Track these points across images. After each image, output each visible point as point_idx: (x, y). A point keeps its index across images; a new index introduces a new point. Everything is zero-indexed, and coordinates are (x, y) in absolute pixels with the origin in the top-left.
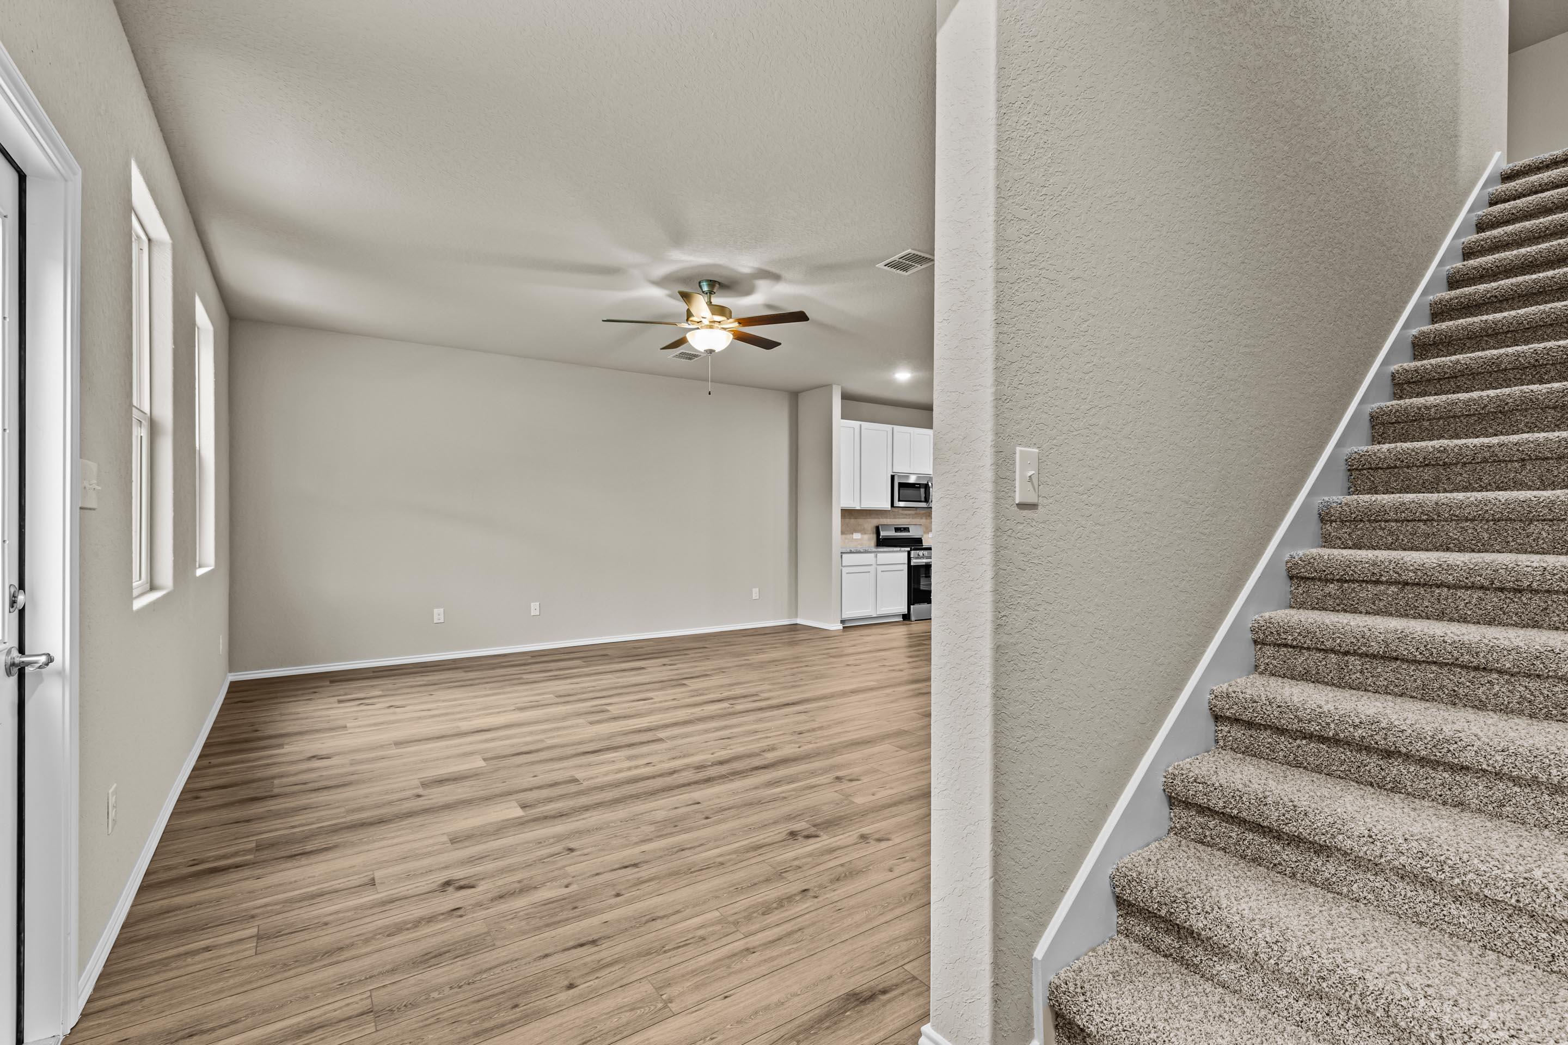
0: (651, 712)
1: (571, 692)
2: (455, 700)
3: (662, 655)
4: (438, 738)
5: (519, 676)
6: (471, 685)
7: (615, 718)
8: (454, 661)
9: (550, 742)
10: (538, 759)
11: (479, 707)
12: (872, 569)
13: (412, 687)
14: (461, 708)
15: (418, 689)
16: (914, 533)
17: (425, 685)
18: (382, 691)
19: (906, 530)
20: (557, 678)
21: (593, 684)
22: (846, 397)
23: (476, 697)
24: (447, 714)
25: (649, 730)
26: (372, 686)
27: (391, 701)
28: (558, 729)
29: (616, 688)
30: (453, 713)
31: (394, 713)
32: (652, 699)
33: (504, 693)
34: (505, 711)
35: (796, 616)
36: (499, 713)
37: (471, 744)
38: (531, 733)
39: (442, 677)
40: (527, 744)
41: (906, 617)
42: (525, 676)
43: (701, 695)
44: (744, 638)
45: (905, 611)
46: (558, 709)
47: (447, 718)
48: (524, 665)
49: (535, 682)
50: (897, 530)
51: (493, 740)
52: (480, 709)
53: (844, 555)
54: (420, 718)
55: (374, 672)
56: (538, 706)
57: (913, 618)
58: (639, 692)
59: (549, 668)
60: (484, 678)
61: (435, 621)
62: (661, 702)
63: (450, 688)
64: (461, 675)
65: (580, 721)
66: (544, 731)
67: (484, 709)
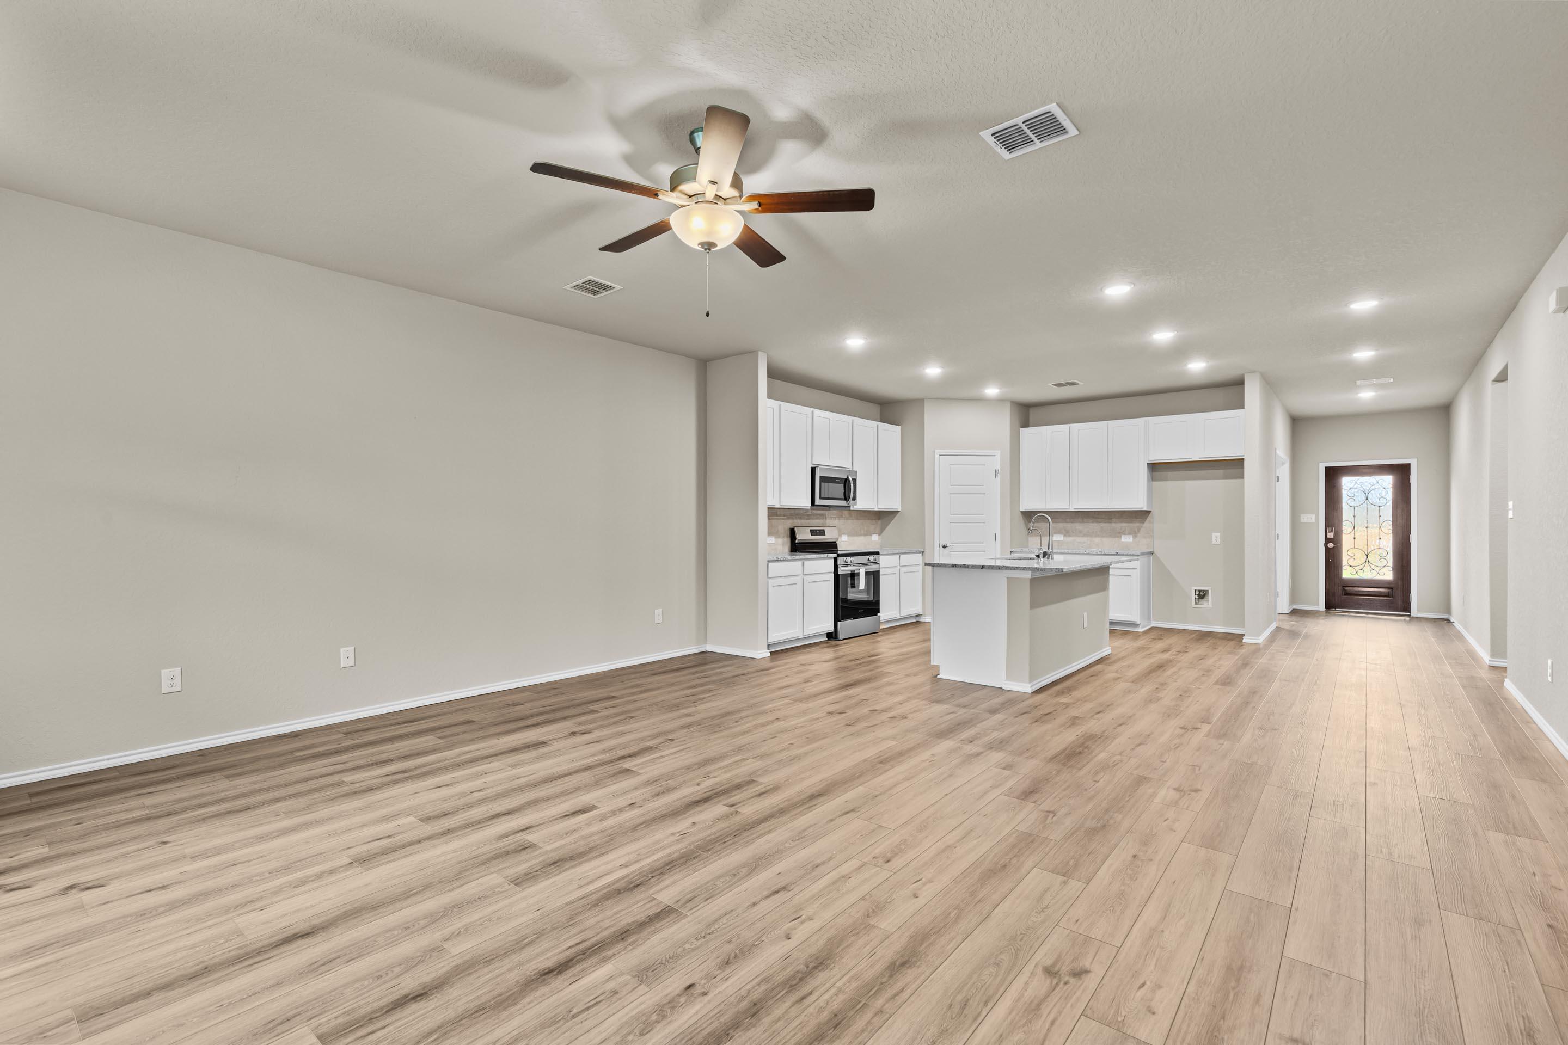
0: (610, 841)
1: (447, 806)
2: (218, 851)
3: (558, 715)
4: (193, 977)
5: (336, 778)
6: (247, 809)
7: (558, 863)
8: (202, 754)
9: (461, 949)
10: (451, 1013)
11: (274, 865)
12: (798, 580)
13: (118, 826)
14: (233, 875)
15: (135, 830)
16: (829, 536)
17: (149, 818)
18: (50, 844)
19: (822, 532)
20: (407, 776)
21: (478, 783)
22: (774, 374)
23: (261, 838)
24: (205, 895)
25: (633, 886)
26: (27, 834)
27: (71, 870)
28: (457, 907)
29: (521, 789)
30: (220, 891)
31: (81, 907)
32: (593, 808)
33: (318, 822)
34: (332, 872)
35: (705, 642)
36: (320, 876)
37: (279, 984)
38: (407, 928)
39: (183, 794)
40: (410, 964)
41: (832, 636)
42: (348, 778)
43: (669, 790)
44: (657, 678)
45: (831, 629)
46: (438, 851)
47: (209, 905)
48: (337, 752)
49: (371, 789)
50: (813, 532)
51: (326, 963)
52: (277, 872)
53: (770, 564)
54: (142, 915)
55: (32, 795)
56: (394, 850)
57: (841, 636)
58: (565, 793)
59: (384, 757)
60: (268, 790)
61: (165, 689)
62: (614, 813)
63: (202, 820)
64: (219, 785)
65: (493, 879)
66: (434, 919)
67: (287, 869)
